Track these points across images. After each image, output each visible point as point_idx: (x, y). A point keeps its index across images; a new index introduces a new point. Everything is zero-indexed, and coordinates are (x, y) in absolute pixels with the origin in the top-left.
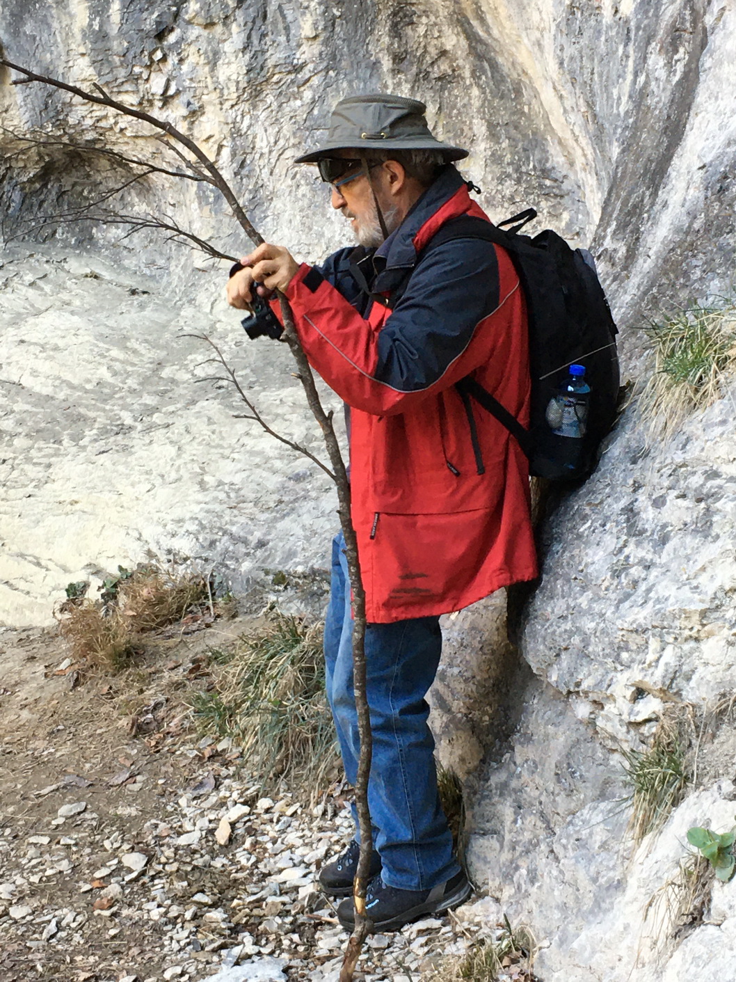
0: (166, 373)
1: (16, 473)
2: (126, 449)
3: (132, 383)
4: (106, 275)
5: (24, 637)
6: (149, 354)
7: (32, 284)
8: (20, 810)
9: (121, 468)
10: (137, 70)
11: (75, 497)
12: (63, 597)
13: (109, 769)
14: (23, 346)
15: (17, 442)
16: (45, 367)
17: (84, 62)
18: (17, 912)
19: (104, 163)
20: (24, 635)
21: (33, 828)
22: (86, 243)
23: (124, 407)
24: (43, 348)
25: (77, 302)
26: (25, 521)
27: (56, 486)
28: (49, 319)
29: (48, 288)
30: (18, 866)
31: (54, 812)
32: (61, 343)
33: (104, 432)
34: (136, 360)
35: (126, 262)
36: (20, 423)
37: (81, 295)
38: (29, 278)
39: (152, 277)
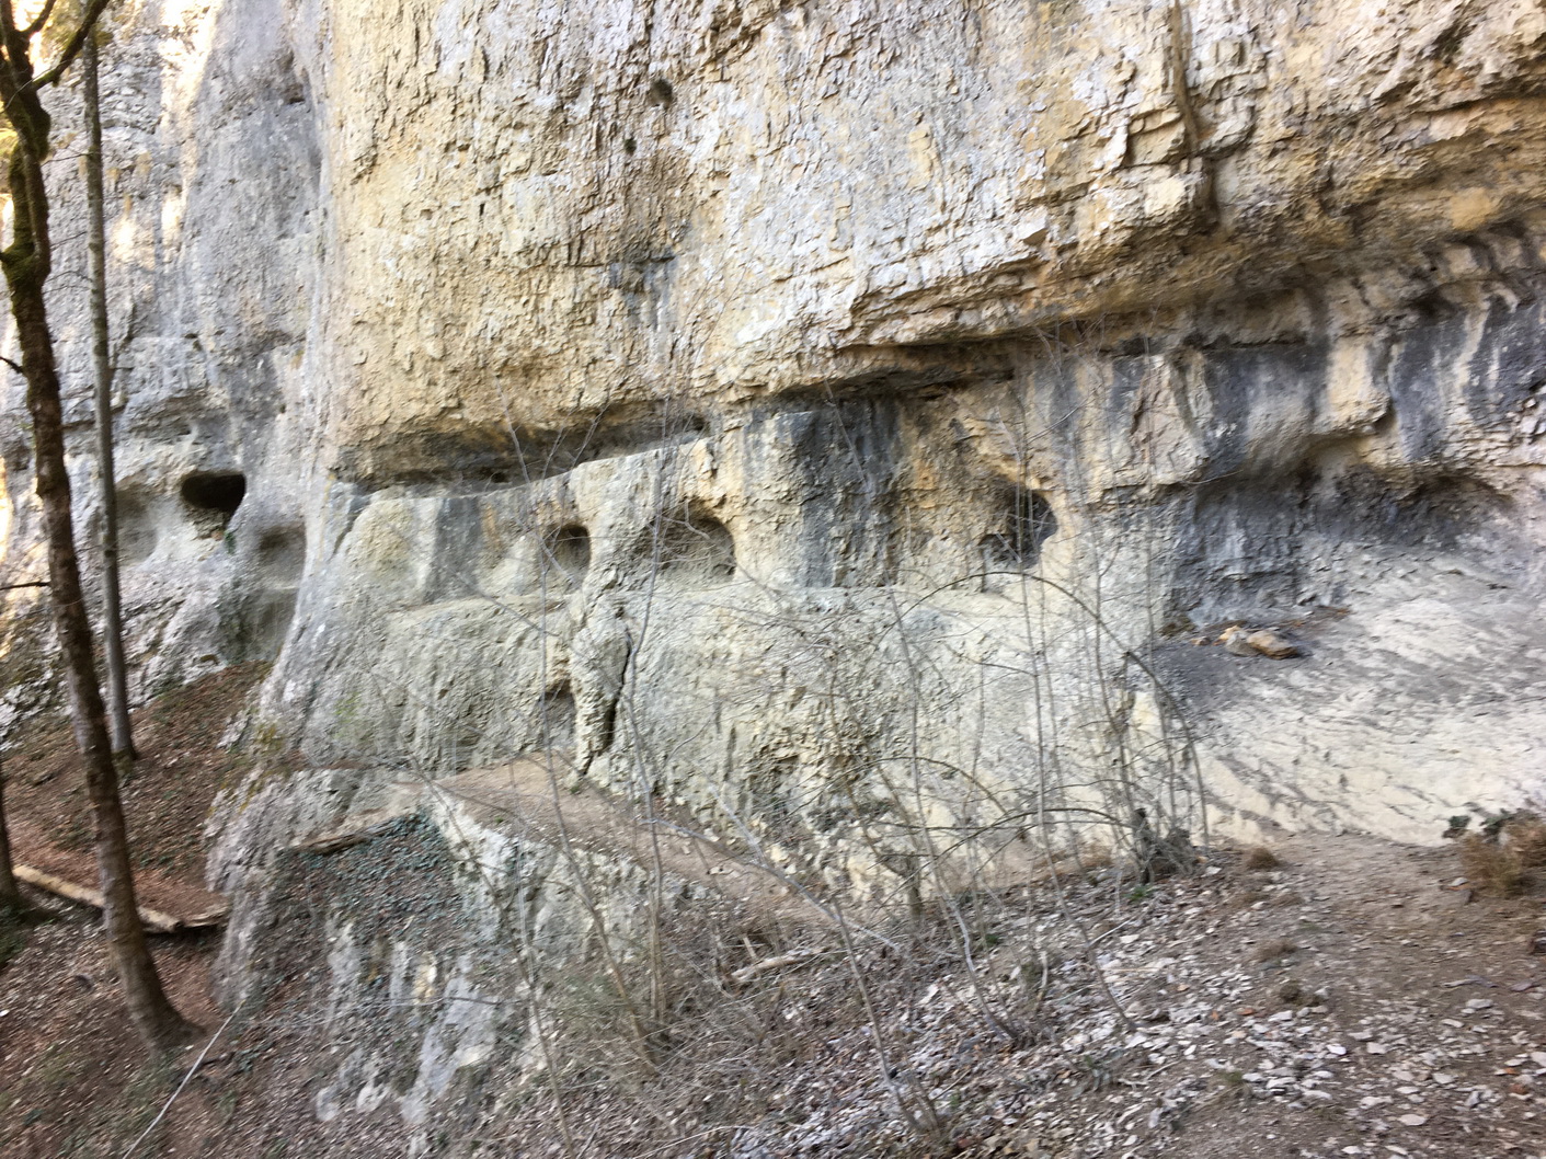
0: (1531, 654)
1: (1399, 723)
2: (1502, 714)
3: (1498, 659)
4: (1468, 572)
5: (1413, 853)
6: (1513, 639)
7: (1403, 577)
8: (1433, 994)
9: (1499, 729)
10: (1510, 415)
11: (1455, 748)
12: (1446, 826)
13: (1510, 976)
14: (1398, 626)
15: (1400, 699)
16: (1418, 642)
17: (1463, 410)
18: (1442, 1078)
19: (1470, 486)
20: (1412, 851)
21: (1448, 1012)
22: (1450, 546)
23: (1495, 679)
24: (1417, 626)
25: (1443, 593)
26: (1409, 761)
27: (1437, 737)
28: (1421, 605)
29: (1417, 580)
30: (1436, 1040)
31: (1463, 1002)
32: (1432, 624)
33: (1478, 698)
34: (1501, 641)
35: (1486, 563)
36: (1401, 684)
37: (1448, 588)
38: (1401, 572)
39: (1509, 575)
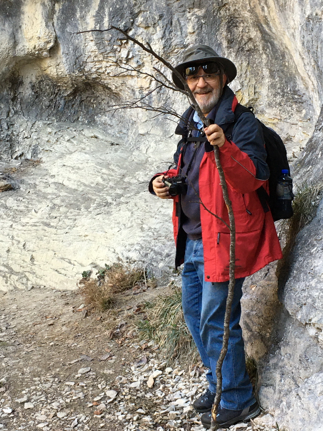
0: (126, 179)
1: (61, 223)
2: (108, 213)
3: (111, 184)
4: (100, 137)
5: (64, 295)
6: (119, 171)
7: (68, 141)
8: (62, 370)
9: (106, 221)
10: (115, 47)
11: (86, 233)
12: (81, 277)
13: (101, 354)
14: (64, 167)
15: (61, 209)
16: (73, 176)
17: (92, 44)
18: (60, 415)
19: (100, 88)
20: (64, 294)
21: (67, 378)
22: (92, 122)
23: (107, 195)
24: (73, 168)
25: (88, 148)
26: (65, 244)
27: (78, 229)
28: (75, 156)
29: (75, 142)
30: (61, 394)
31: (76, 371)
32: (81, 166)
33: (99, 205)
34: (113, 174)
35: (109, 131)
36: (63, 201)
37: (89, 145)
38: (67, 138)
39: (121, 138)
